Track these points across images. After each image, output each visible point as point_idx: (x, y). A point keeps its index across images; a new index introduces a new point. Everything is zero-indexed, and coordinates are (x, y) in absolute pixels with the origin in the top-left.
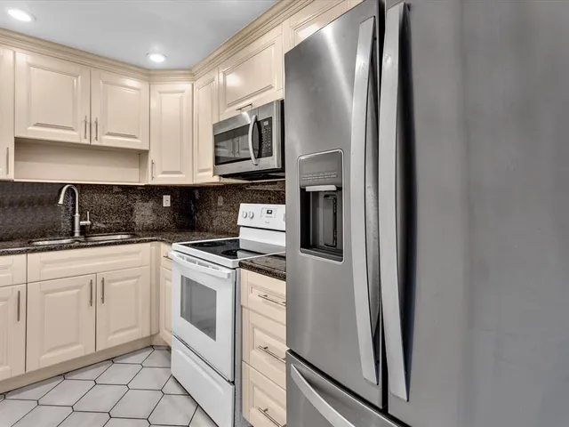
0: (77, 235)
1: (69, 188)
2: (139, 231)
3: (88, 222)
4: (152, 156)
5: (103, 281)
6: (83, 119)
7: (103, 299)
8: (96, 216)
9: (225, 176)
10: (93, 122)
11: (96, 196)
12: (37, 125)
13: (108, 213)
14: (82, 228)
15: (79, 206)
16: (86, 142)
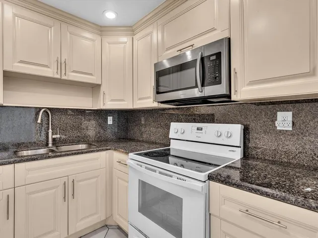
0: (50, 145)
1: (44, 111)
2: (93, 141)
3: (58, 136)
4: (103, 89)
5: (73, 182)
6: (56, 59)
7: (73, 195)
8: (63, 131)
9: (162, 102)
10: (63, 62)
11: (63, 117)
12: (21, 62)
13: (72, 129)
14: (54, 140)
15: (52, 124)
16: (58, 76)
